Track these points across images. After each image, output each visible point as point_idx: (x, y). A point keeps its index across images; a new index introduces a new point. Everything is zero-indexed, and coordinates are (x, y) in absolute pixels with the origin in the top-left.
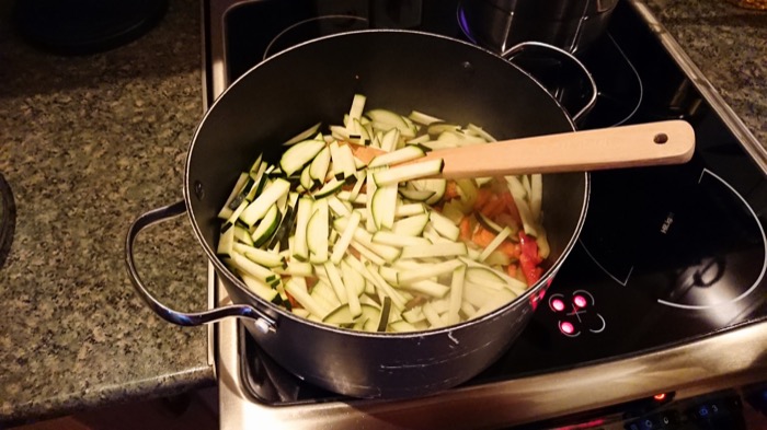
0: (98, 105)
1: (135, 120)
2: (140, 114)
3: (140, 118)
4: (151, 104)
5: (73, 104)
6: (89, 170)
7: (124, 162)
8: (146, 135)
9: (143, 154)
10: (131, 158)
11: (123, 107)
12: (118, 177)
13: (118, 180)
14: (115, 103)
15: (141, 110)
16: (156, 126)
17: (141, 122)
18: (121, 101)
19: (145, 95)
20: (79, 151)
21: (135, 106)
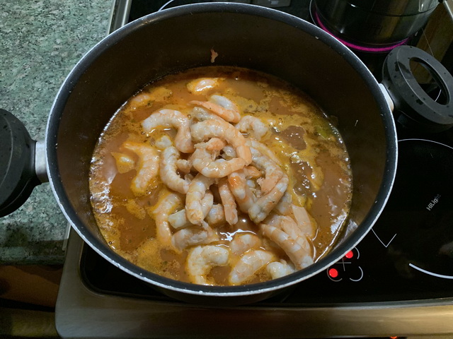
0: (29, 38)
1: (52, 54)
2: (57, 49)
3: (57, 53)
4: (66, 43)
5: (11, 34)
6: (12, 87)
7: (38, 85)
8: (58, 66)
9: (52, 81)
10: (44, 82)
11: (47, 43)
12: (31, 96)
13: (31, 98)
14: (42, 39)
15: (59, 46)
16: (66, 60)
17: (57, 56)
18: (46, 38)
19: (64, 35)
20: (8, 71)
21: (55, 42)
